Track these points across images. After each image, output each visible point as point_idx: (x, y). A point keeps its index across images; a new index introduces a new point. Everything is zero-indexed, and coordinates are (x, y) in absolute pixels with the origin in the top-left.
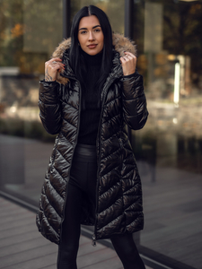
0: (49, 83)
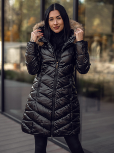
0: (32, 43)
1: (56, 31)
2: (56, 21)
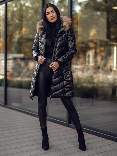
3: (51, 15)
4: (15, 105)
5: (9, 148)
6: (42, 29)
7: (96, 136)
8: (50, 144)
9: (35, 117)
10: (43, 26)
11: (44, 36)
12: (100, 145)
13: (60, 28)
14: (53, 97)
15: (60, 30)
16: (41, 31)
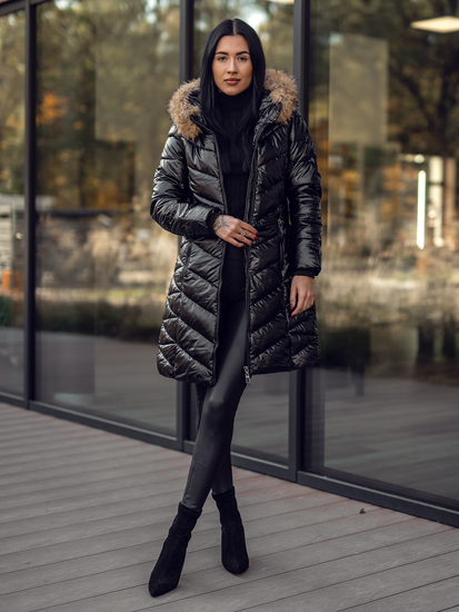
1: (229, 90)
2: (235, 65)
3: (231, 69)
4: (68, 398)
5: (98, 571)
6: (194, 118)
7: (410, 517)
8: (252, 549)
9: (158, 448)
10: (196, 108)
11: (209, 143)
12: (436, 552)
13: (260, 114)
14: (255, 373)
15: (262, 120)
16: (195, 126)
